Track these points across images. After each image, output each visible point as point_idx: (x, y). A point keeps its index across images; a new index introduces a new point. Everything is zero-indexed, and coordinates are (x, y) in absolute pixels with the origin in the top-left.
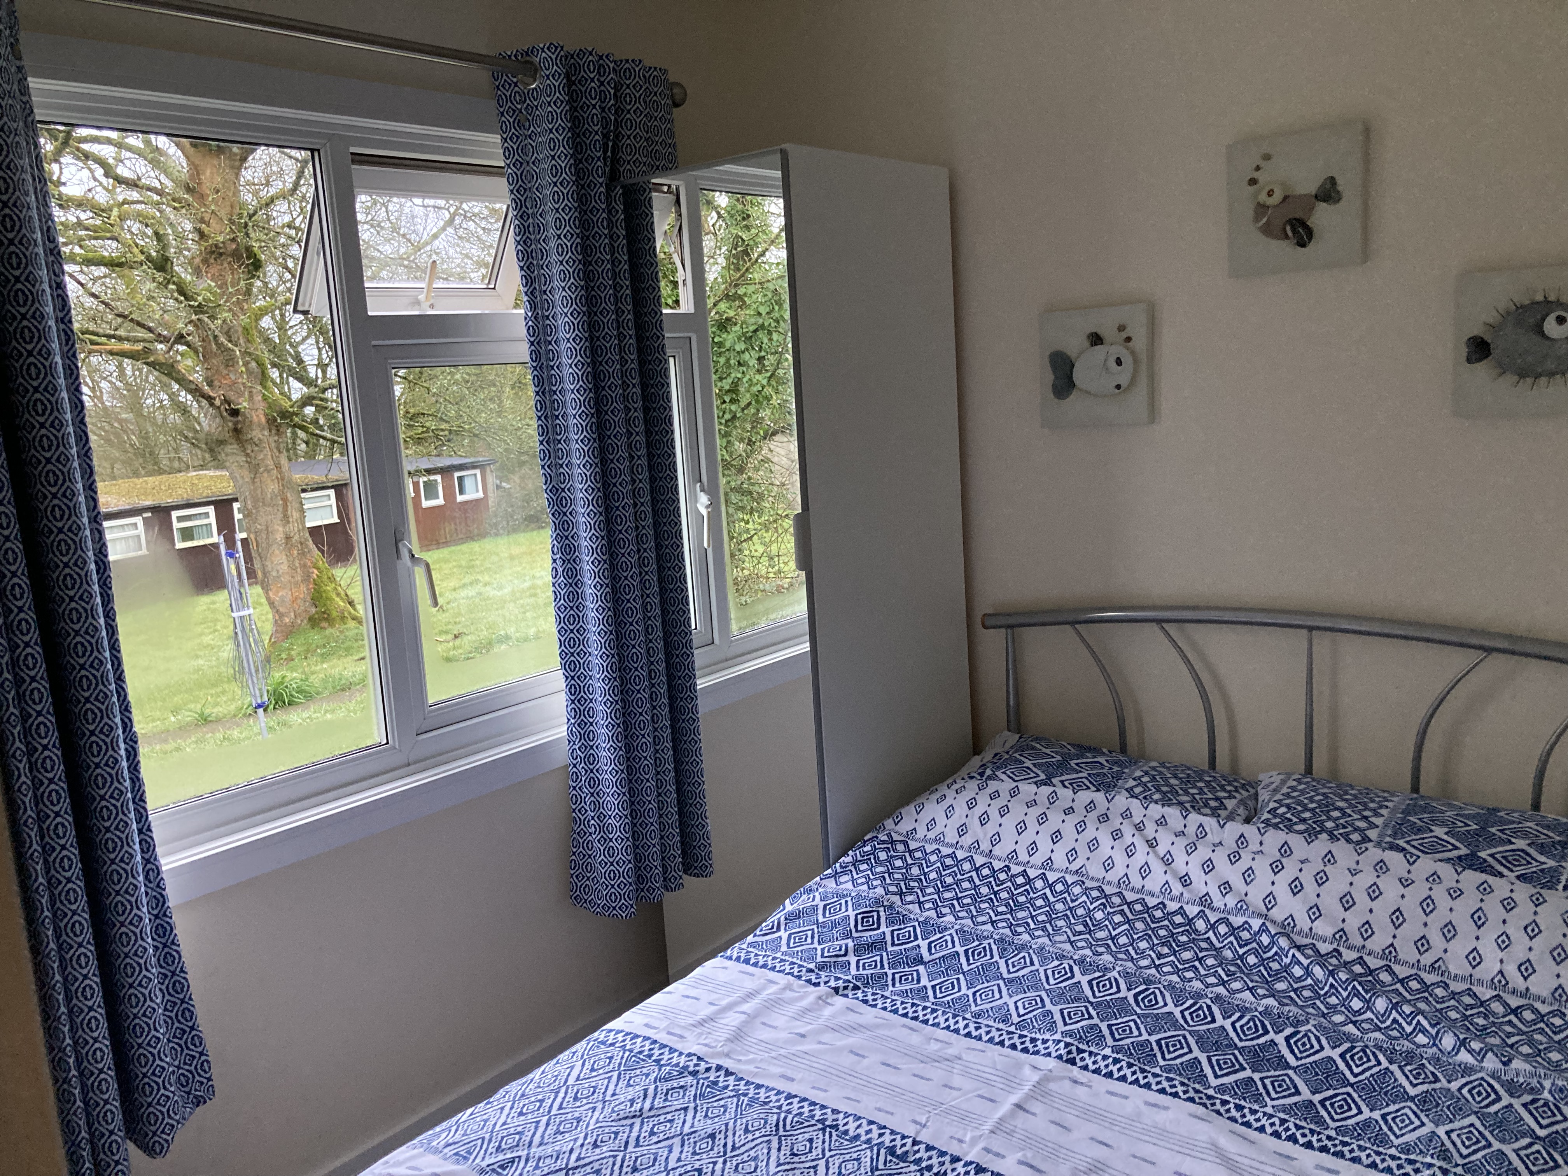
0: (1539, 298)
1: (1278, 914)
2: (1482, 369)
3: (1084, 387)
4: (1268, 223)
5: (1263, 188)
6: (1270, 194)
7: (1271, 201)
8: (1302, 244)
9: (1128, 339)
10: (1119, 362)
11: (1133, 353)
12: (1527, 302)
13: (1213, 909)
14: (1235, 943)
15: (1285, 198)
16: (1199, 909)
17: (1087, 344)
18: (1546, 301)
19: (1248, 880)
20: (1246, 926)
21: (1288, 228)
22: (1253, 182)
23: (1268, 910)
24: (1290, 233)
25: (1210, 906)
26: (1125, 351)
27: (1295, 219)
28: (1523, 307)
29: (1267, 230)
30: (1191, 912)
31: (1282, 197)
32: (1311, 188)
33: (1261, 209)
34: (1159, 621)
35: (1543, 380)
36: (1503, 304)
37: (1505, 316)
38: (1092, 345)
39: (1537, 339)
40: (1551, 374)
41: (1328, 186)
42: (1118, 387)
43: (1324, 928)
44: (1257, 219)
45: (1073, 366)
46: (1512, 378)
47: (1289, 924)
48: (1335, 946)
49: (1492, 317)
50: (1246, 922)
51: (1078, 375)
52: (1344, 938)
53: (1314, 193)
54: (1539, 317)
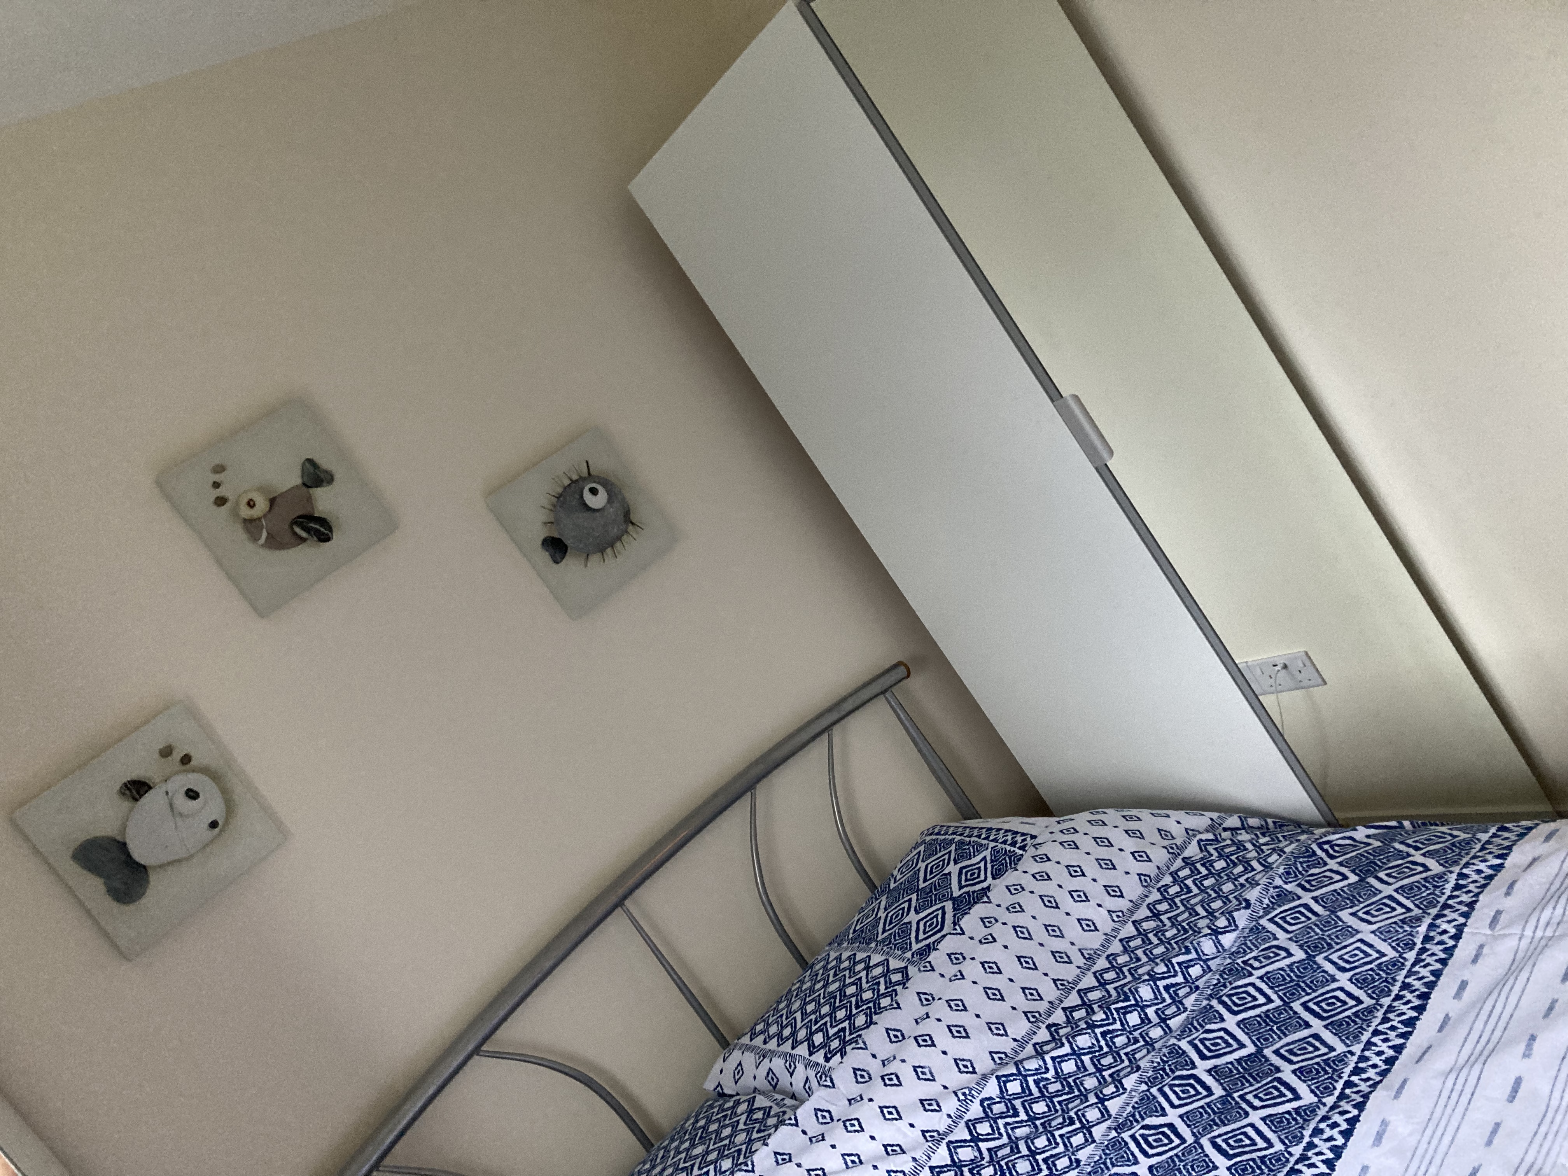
0: (567, 482)
1: (984, 1064)
2: (571, 565)
3: (164, 858)
4: (270, 536)
5: (237, 504)
6: (251, 504)
7: (256, 512)
8: (326, 539)
9: (186, 759)
10: (192, 795)
11: (205, 770)
12: (560, 490)
13: (950, 1130)
14: (1009, 1120)
15: (272, 501)
16: (943, 1147)
17: (126, 804)
18: (573, 482)
19: (929, 1076)
20: (987, 1104)
21: (298, 530)
22: (221, 501)
23: (974, 1072)
24: (304, 534)
25: (942, 1136)
26: (192, 776)
27: (299, 517)
28: (561, 495)
29: (275, 543)
30: (944, 1158)
31: (268, 503)
32: (294, 479)
33: (251, 525)
34: (477, 1051)
35: (618, 544)
36: (545, 501)
37: (554, 508)
38: (137, 800)
39: (588, 514)
40: (619, 538)
41: (311, 469)
42: (214, 825)
43: (1019, 1027)
44: (255, 538)
45: (125, 844)
46: (595, 558)
47: (1000, 1058)
48: (1043, 1026)
49: (542, 516)
50: (982, 1102)
51: (138, 854)
52: (1037, 1015)
53: (299, 481)
54: (577, 497)
